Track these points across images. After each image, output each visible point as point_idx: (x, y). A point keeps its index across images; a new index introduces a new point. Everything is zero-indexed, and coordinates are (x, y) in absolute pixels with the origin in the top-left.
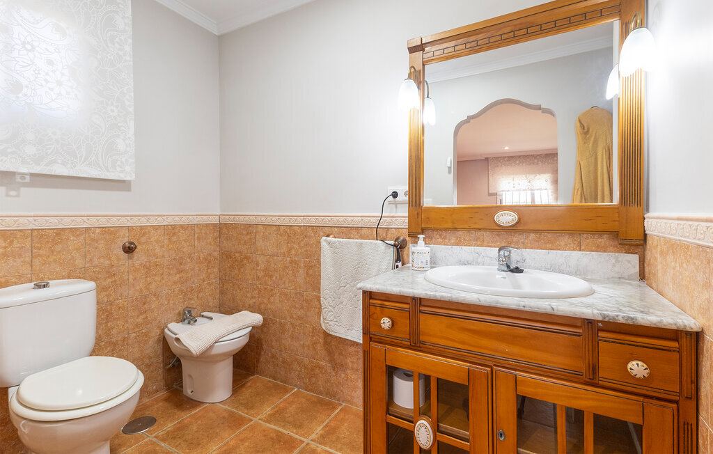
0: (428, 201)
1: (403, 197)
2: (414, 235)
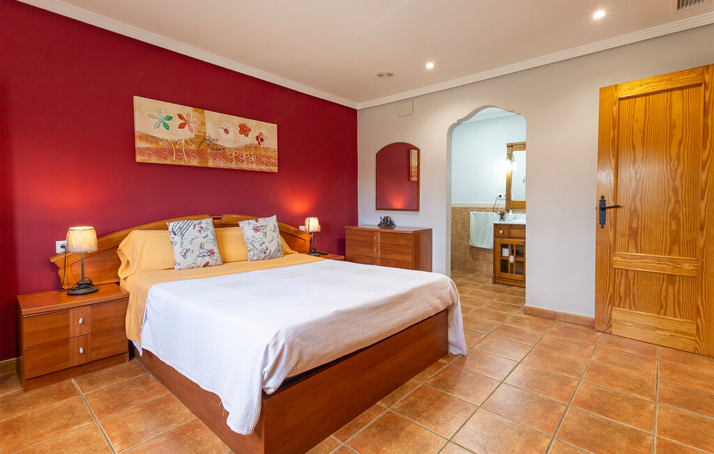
0: (513, 198)
1: (504, 197)
2: (508, 211)
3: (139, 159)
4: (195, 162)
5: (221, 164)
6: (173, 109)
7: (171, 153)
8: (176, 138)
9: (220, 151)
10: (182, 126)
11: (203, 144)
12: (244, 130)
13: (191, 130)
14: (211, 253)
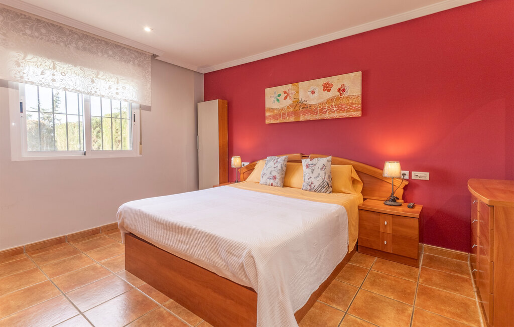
3: (267, 122)
4: (292, 119)
5: (309, 117)
6: (281, 89)
7: (280, 116)
8: (282, 106)
9: (308, 108)
10: (285, 98)
11: (298, 106)
12: (327, 87)
13: (290, 99)
14: (275, 178)
